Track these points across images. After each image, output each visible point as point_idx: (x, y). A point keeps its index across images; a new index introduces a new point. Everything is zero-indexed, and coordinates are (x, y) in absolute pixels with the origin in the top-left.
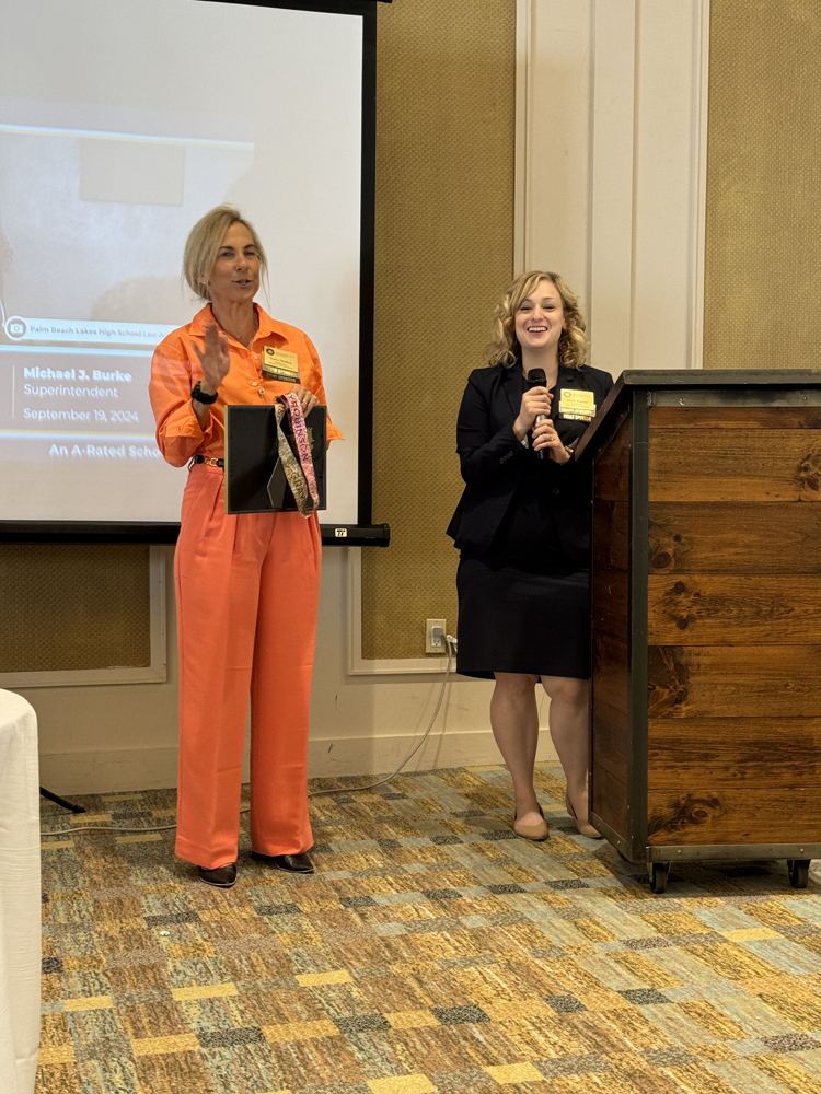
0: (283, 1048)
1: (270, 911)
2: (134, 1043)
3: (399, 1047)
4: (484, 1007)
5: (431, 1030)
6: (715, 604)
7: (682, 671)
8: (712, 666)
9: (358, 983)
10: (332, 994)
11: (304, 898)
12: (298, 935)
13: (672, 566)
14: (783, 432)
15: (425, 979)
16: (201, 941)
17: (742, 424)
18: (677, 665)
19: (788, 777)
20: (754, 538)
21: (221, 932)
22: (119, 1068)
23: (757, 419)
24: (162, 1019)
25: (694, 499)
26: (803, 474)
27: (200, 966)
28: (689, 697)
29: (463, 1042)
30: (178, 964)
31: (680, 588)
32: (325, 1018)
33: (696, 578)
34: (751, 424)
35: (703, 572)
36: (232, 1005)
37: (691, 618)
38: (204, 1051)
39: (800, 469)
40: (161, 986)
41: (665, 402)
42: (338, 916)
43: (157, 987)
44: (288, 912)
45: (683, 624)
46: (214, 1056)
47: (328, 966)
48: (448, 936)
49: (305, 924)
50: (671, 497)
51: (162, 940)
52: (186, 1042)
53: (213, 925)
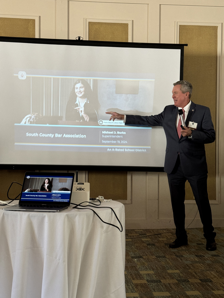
0: (166, 284)
1: (159, 257)
2: (133, 281)
3: (192, 286)
4: (212, 279)
5: (199, 283)
9: (181, 273)
10: (176, 275)
11: (167, 255)
12: (166, 262)
15: (197, 273)
16: (144, 262)
21: (148, 260)
22: (131, 285)
24: (138, 277)
27: (145, 267)
29: (207, 286)
30: (140, 266)
32: (174, 279)
36: (153, 275)
38: (149, 283)
40: (137, 270)
42: (175, 259)
43: (136, 270)
44: (163, 257)
46: (151, 284)
47: (174, 269)
48: (202, 265)
49: (168, 260)
51: (135, 261)
52: (144, 282)
53: (146, 259)
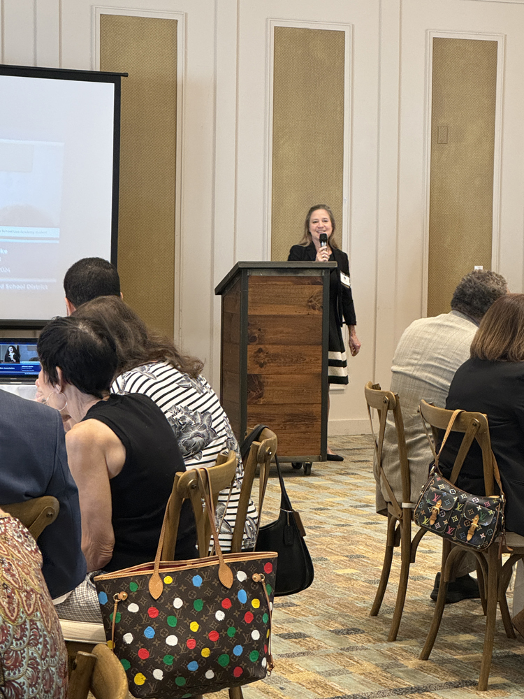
6: (275, 357)
7: (261, 385)
8: (273, 383)
13: (257, 342)
14: (302, 286)
17: (286, 283)
18: (259, 382)
19: (303, 429)
20: (290, 330)
23: (291, 281)
25: (266, 314)
26: (310, 304)
28: (264, 395)
31: (260, 351)
33: (267, 346)
34: (289, 283)
35: (270, 344)
37: (265, 363)
39: (309, 302)
41: (255, 274)
45: (261, 365)
50: (257, 314)
